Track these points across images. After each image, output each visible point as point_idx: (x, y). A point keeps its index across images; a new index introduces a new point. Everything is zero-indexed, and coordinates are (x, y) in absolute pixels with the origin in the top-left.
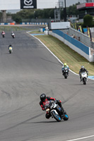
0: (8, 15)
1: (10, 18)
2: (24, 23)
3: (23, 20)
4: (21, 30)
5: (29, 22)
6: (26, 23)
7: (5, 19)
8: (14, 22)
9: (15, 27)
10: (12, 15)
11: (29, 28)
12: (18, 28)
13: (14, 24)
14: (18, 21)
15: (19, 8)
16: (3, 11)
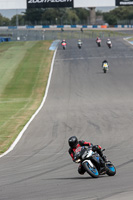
0: (98, 14)
1: (101, 19)
2: (120, 26)
3: (118, 21)
4: (116, 36)
5: (128, 24)
6: (123, 25)
7: (93, 20)
8: (107, 24)
9: (107, 31)
10: (104, 14)
11: (127, 33)
12: (112, 32)
13: (106, 27)
14: (112, 23)
15: (114, 4)
16: (91, 8)
